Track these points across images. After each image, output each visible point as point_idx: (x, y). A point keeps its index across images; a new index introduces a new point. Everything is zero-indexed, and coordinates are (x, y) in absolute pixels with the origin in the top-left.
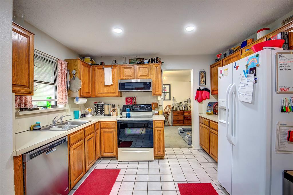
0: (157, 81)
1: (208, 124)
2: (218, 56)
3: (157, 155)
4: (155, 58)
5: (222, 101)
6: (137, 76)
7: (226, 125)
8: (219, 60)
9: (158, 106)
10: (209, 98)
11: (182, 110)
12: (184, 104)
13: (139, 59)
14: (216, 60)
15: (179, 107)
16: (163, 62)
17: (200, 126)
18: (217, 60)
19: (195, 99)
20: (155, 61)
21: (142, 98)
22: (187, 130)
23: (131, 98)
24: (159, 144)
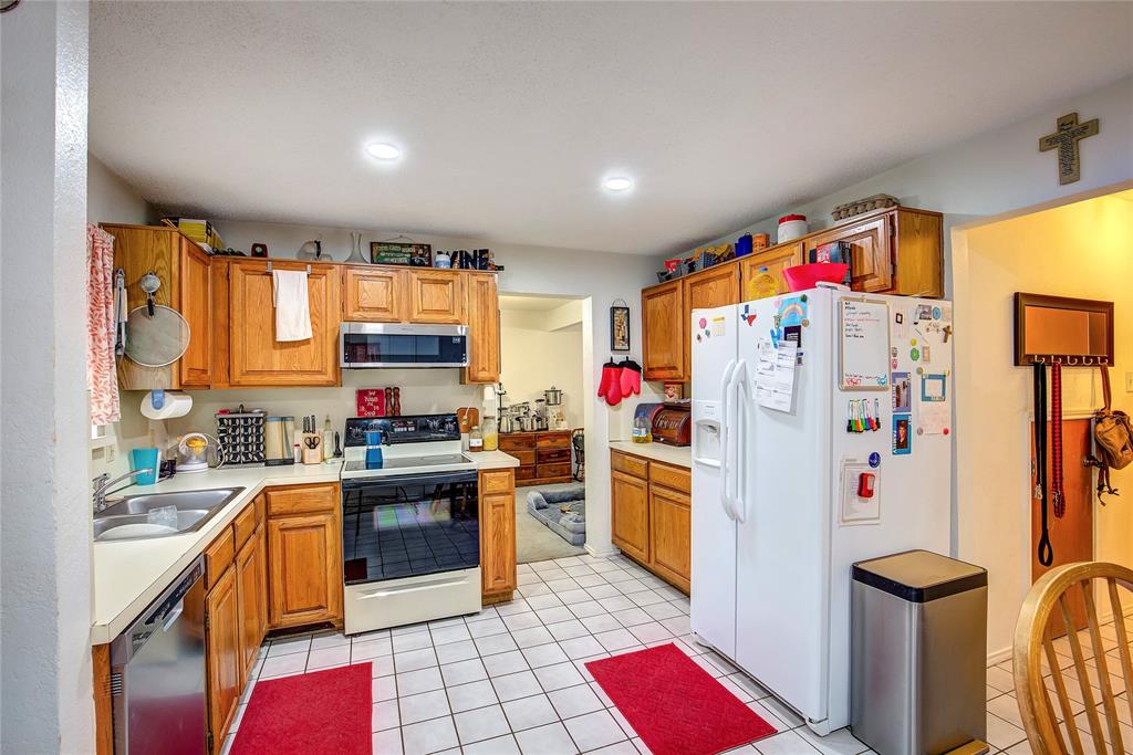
0: (483, 333)
1: (643, 473)
2: (668, 264)
3: (493, 589)
4: (475, 252)
5: (706, 404)
6: (410, 312)
7: (722, 470)
8: (669, 278)
9: (481, 420)
10: (638, 393)
11: (530, 428)
12: (534, 407)
13: (410, 245)
14: (662, 274)
15: (518, 419)
16: (501, 268)
17: (614, 480)
18: (665, 277)
19: (600, 395)
20: (476, 260)
21: (422, 392)
22: (557, 498)
23: (379, 393)
24: (499, 553)
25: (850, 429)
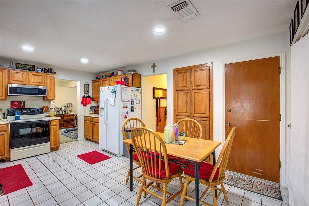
0: (51, 88)
1: (91, 120)
2: (98, 76)
3: (53, 147)
4: (49, 69)
5: (102, 104)
6: (29, 82)
7: (104, 116)
8: (98, 79)
9: (49, 109)
10: (91, 103)
11: (62, 114)
12: (63, 108)
13: (29, 65)
14: (97, 77)
15: (58, 111)
16: (56, 73)
17: (85, 123)
18: (97, 78)
19: (81, 104)
20: (49, 71)
21: (31, 102)
22: (70, 130)
23: (18, 102)
24: (55, 139)
25: (123, 108)
